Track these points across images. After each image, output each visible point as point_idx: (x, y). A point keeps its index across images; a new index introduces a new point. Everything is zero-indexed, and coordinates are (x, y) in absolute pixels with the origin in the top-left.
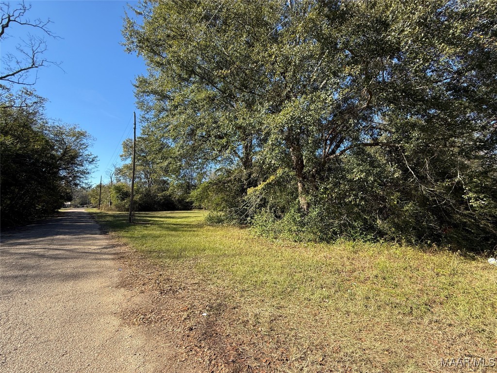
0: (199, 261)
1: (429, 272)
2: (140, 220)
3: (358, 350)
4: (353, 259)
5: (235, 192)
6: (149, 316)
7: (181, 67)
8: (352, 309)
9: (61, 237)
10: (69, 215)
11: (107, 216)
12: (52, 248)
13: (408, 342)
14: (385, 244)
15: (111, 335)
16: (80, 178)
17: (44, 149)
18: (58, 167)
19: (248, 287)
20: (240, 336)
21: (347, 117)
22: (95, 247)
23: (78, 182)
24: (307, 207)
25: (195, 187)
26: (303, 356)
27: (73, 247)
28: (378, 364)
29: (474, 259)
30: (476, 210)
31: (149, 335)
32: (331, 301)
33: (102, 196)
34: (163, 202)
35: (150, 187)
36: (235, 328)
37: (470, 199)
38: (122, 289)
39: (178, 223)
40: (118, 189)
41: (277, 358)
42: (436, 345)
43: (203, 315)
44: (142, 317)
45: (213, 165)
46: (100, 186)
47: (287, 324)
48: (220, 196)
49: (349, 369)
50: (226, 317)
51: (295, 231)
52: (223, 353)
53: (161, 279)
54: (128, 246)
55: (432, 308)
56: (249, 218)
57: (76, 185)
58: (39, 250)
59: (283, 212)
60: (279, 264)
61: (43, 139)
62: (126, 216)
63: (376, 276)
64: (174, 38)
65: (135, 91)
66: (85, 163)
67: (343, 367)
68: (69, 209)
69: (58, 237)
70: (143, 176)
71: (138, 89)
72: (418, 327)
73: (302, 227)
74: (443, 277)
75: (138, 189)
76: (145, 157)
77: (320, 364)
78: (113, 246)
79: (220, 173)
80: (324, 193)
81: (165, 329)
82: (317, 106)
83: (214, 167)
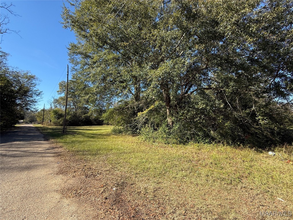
0: (109, 156)
1: (239, 160)
2: (70, 132)
3: (204, 206)
4: (198, 154)
5: (130, 115)
6: (79, 192)
7: (98, 39)
8: (199, 182)
9: (18, 142)
10: (22, 128)
11: (48, 129)
12: (11, 150)
13: (230, 199)
14: (215, 145)
15: (55, 205)
16: (31, 105)
17: (6, 86)
18: (15, 98)
19: (140, 171)
20: (136, 201)
21: (194, 73)
22: (41, 149)
23: (29, 107)
24: (172, 123)
25: (105, 111)
26: (174, 211)
27: (26, 149)
28: (215, 213)
29: (261, 152)
30: (262, 126)
31: (80, 203)
32: (188, 178)
33: (44, 116)
34: (85, 120)
35: (77, 111)
36: (133, 196)
37: (259, 119)
38: (61, 175)
39: (94, 133)
40: (56, 112)
41: (159, 213)
42: (245, 201)
43: (113, 189)
44: (75, 192)
45: (116, 98)
46: (44, 110)
47: (164, 192)
48: (121, 117)
49: (200, 217)
50: (128, 190)
51: (165, 138)
52: (127, 212)
53: (86, 168)
54: (63, 148)
55: (242, 180)
56: (138, 130)
57: (27, 109)
58: (2, 151)
59: (158, 126)
60: (157, 157)
61: (5, 79)
62: (60, 129)
63: (212, 163)
64: (94, 21)
65: (68, 52)
66: (34, 95)
67: (197, 216)
68: (22, 124)
69: (15, 142)
70: (72, 104)
71: (70, 51)
72: (235, 191)
73: (169, 135)
74: (246, 162)
75: (69, 112)
76: (74, 93)
77: (184, 215)
78: (53, 148)
79: (120, 103)
80: (182, 116)
81: (90, 199)
82: (179, 66)
83: (117, 99)
